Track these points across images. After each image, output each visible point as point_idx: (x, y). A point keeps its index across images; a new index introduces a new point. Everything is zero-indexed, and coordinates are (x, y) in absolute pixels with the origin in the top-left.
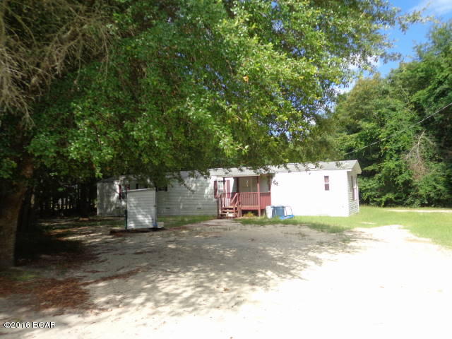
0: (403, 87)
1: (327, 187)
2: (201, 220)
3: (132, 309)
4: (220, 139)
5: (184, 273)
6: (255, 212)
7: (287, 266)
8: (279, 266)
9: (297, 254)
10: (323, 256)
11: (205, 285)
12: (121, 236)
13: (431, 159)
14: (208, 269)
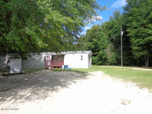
0: (106, 29)
1: (82, 59)
2: (39, 70)
3: (6, 102)
4: (38, 42)
5: (29, 88)
6: (58, 67)
7: (65, 84)
8: (63, 84)
9: (69, 80)
10: (77, 81)
11: (36, 92)
12: (7, 76)
13: (112, 51)
14: (38, 86)
